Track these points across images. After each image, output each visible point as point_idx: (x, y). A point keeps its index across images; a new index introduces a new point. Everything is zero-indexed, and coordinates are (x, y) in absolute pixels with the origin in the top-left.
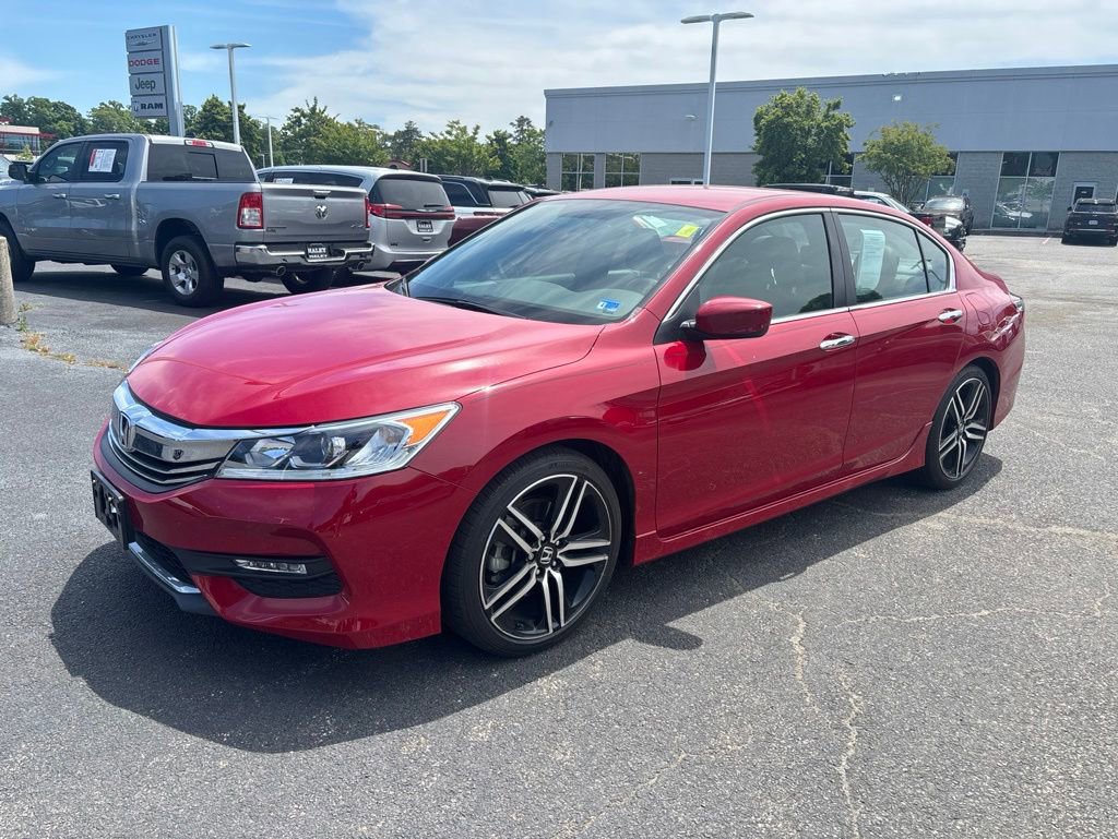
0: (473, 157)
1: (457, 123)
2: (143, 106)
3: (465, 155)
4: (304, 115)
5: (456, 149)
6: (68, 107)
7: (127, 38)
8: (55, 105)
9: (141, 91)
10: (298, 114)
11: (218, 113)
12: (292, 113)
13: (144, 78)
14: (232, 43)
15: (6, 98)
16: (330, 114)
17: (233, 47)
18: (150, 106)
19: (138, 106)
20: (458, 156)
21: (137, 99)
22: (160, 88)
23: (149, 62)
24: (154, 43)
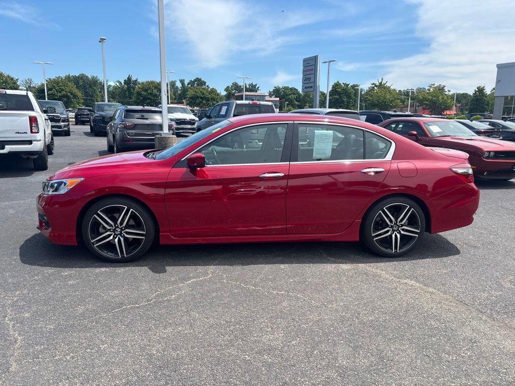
0: (439, 101)
1: (434, 85)
2: (306, 88)
3: (434, 100)
4: (376, 86)
5: (430, 98)
6: (295, 89)
7: (304, 62)
8: (291, 89)
9: (306, 82)
10: (373, 86)
11: (338, 88)
12: (371, 85)
13: (307, 77)
14: (330, 60)
15: (275, 87)
16: (388, 85)
17: (330, 62)
18: (308, 87)
19: (304, 87)
20: (431, 101)
21: (304, 85)
22: (312, 80)
23: (310, 70)
24: (312, 62)
